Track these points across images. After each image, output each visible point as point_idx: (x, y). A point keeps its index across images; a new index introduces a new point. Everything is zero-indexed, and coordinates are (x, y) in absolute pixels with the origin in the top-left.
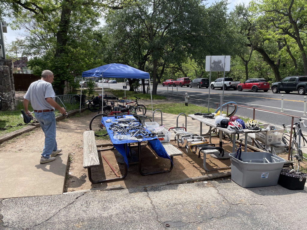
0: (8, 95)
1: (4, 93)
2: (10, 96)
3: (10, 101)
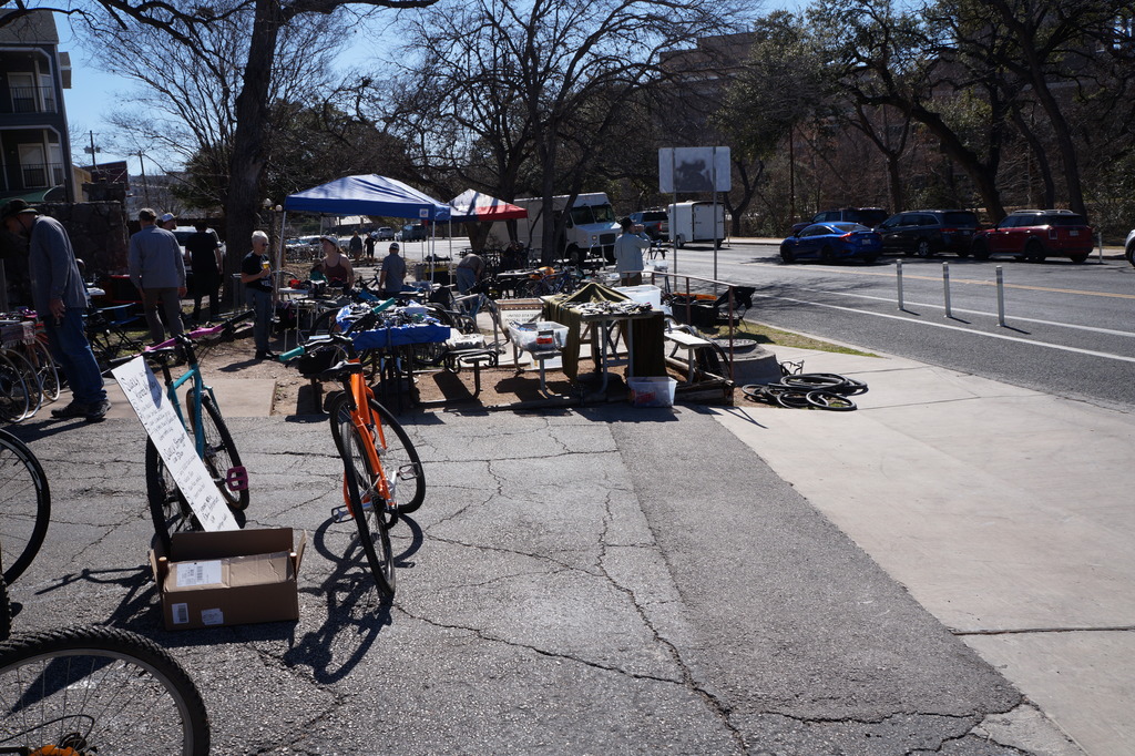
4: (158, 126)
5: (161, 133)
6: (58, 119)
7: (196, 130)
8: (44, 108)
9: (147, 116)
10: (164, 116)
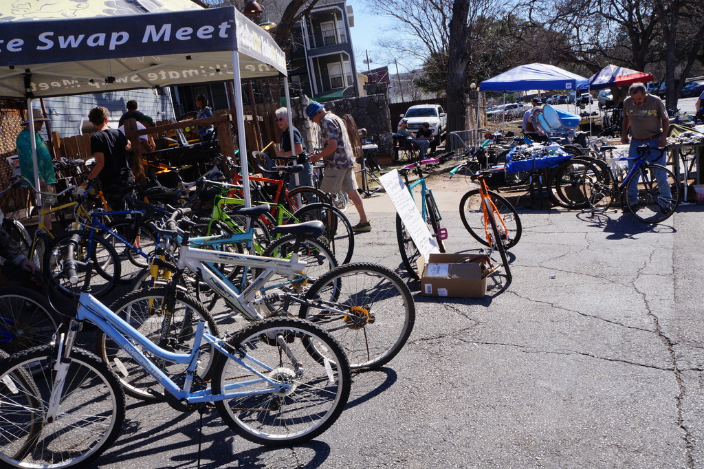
0: (385, 137)
1: (380, 135)
2: (388, 139)
3: (388, 147)
4: (405, 44)
5: (407, 48)
6: (348, 46)
7: (427, 43)
8: (340, 41)
9: (398, 39)
10: (408, 37)
